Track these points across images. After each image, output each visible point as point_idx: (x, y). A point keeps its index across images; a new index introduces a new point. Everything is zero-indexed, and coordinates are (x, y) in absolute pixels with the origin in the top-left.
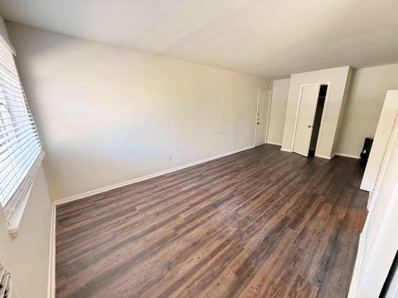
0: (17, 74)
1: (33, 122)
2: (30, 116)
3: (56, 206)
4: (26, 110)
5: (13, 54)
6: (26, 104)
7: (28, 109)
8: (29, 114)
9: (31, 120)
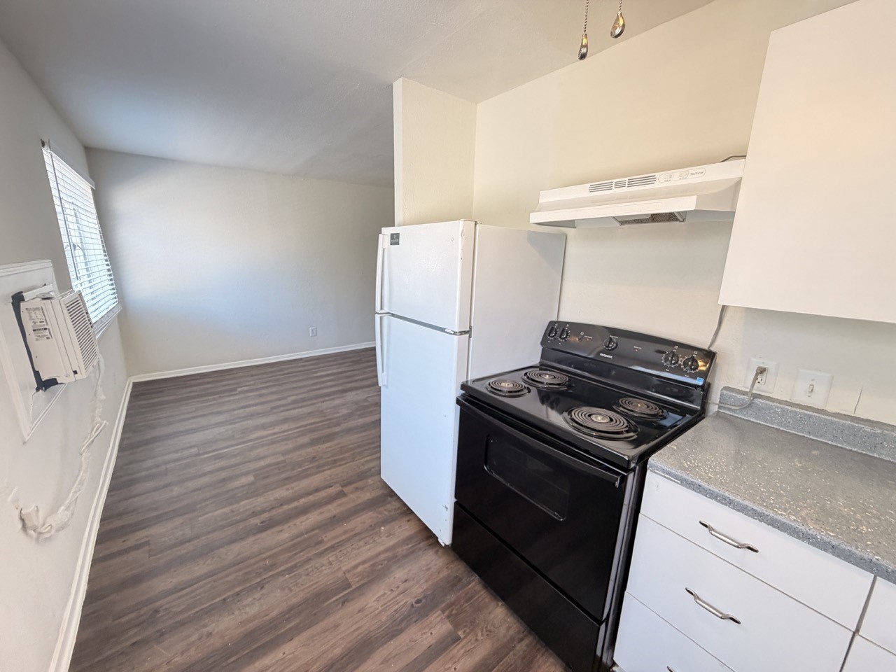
0: (94, 211)
1: (109, 267)
2: (106, 260)
3: (133, 383)
4: (101, 247)
5: (92, 189)
6: (103, 246)
7: (104, 251)
8: (106, 258)
9: (107, 265)
